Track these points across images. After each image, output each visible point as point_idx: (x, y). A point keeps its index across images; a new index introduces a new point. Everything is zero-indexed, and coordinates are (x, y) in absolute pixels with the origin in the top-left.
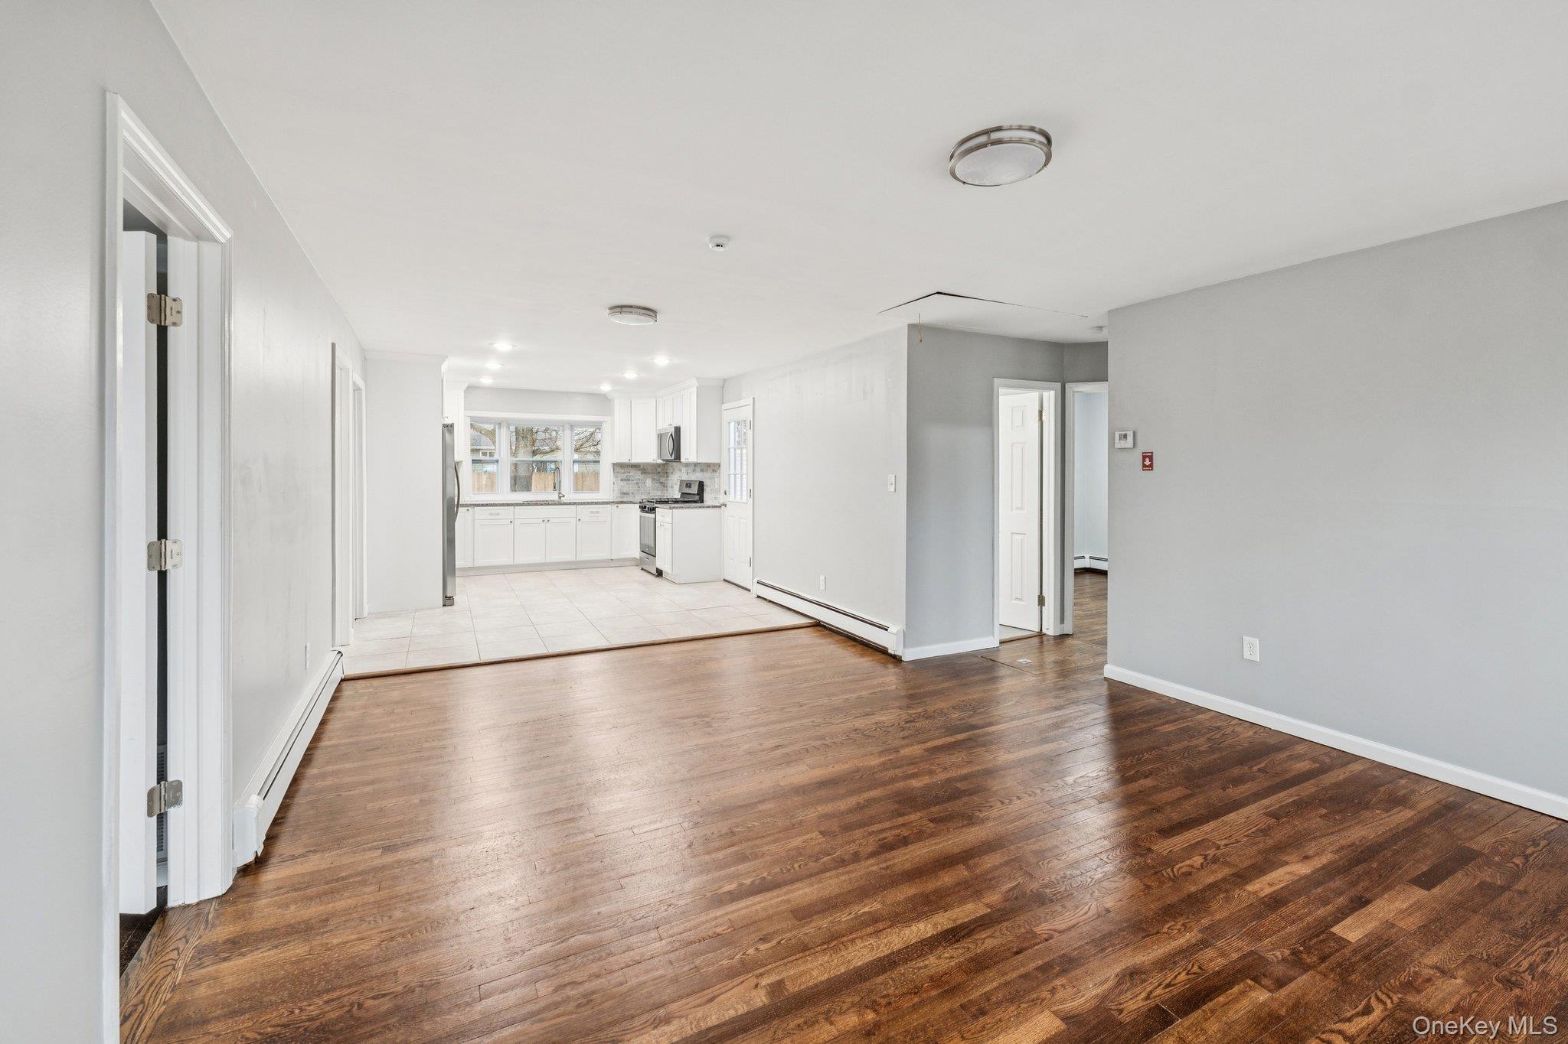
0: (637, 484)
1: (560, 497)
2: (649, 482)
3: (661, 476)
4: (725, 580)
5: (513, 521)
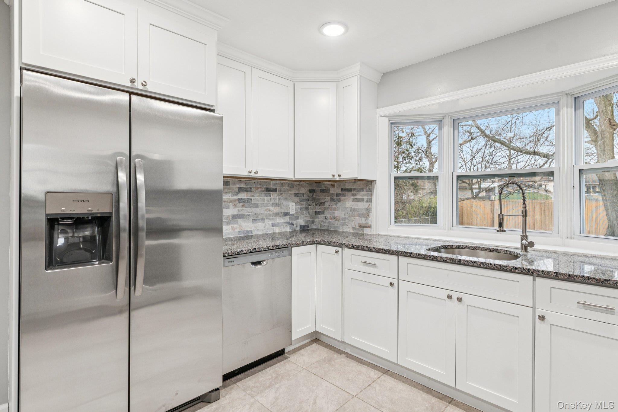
5: (395, 282)
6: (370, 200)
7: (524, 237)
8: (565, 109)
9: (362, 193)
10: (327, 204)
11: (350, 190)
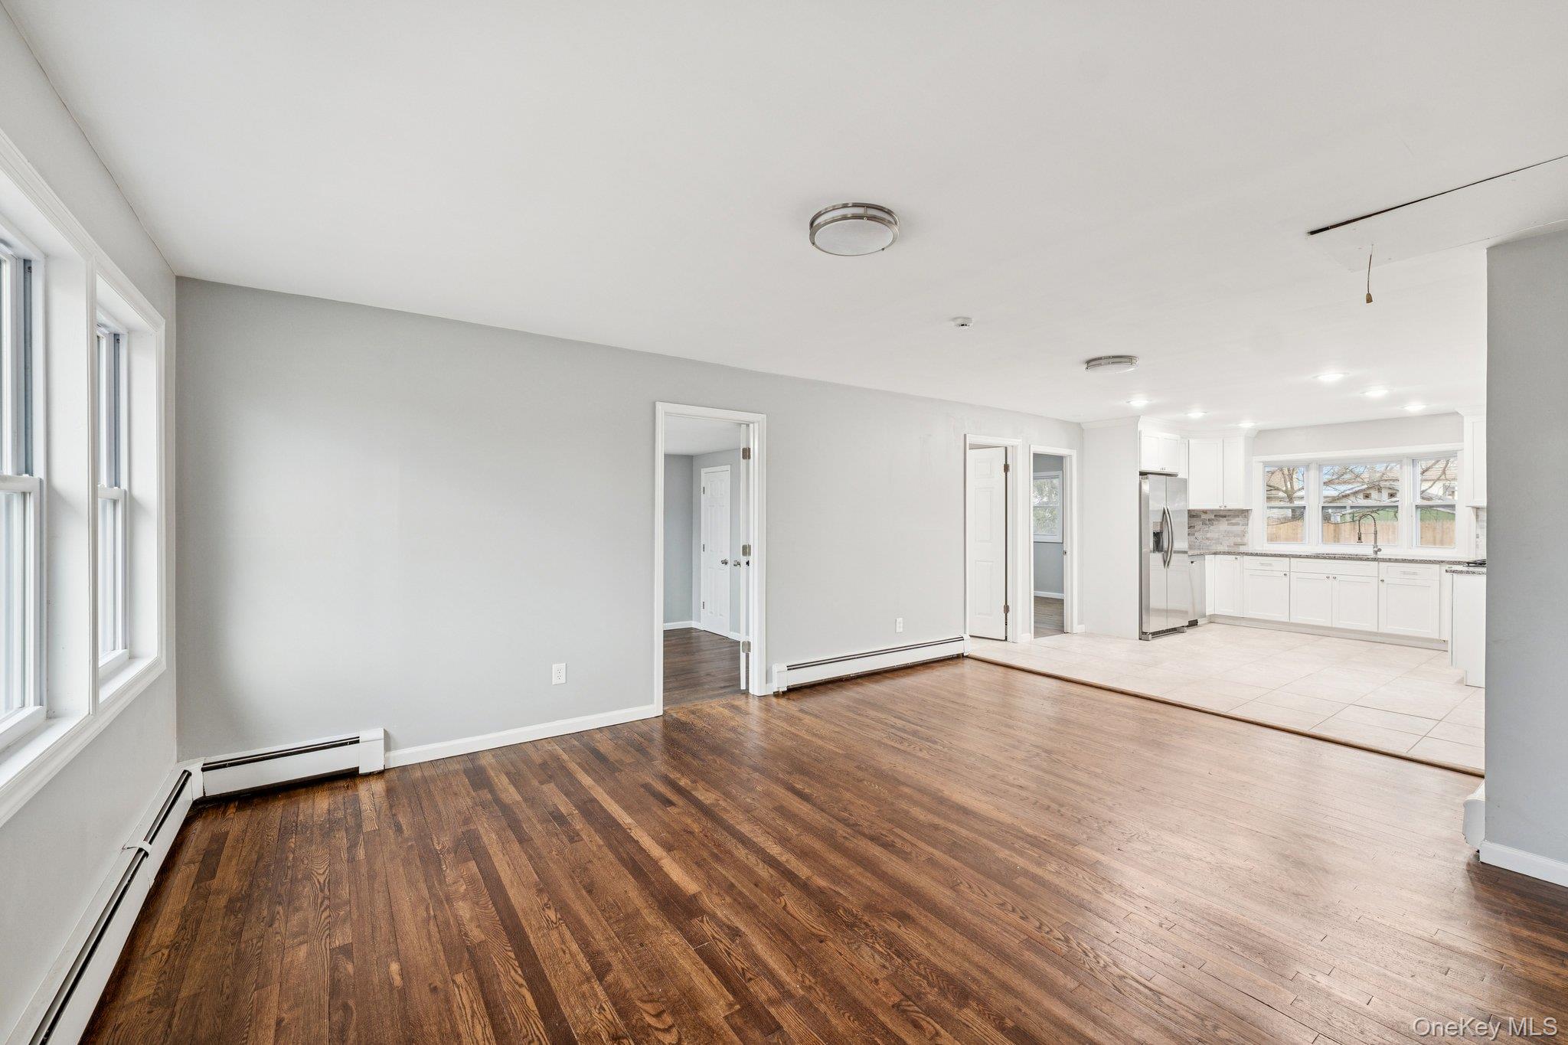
1: (1376, 552)
5: (1288, 574)
6: (1246, 525)
7: (1375, 546)
8: (1406, 467)
9: (1237, 519)
10: (1197, 528)
11: (1225, 516)
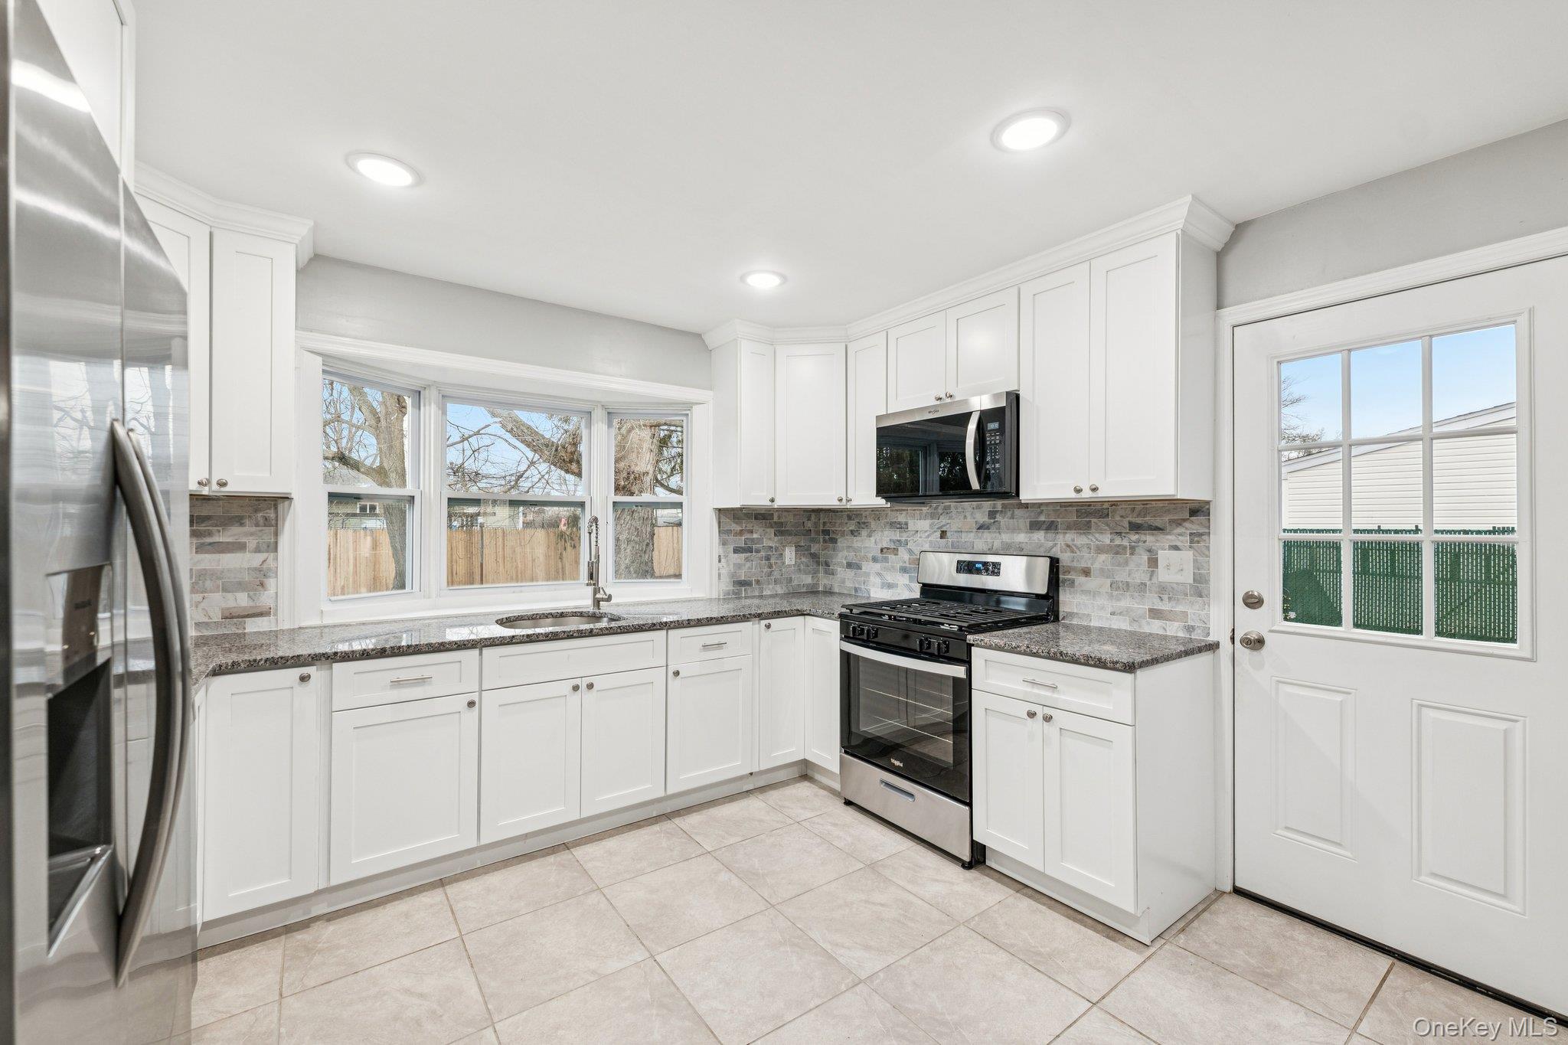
0: (768, 558)
2: (790, 555)
3: (813, 540)
4: (1238, 891)
5: (475, 697)
6: (274, 548)
